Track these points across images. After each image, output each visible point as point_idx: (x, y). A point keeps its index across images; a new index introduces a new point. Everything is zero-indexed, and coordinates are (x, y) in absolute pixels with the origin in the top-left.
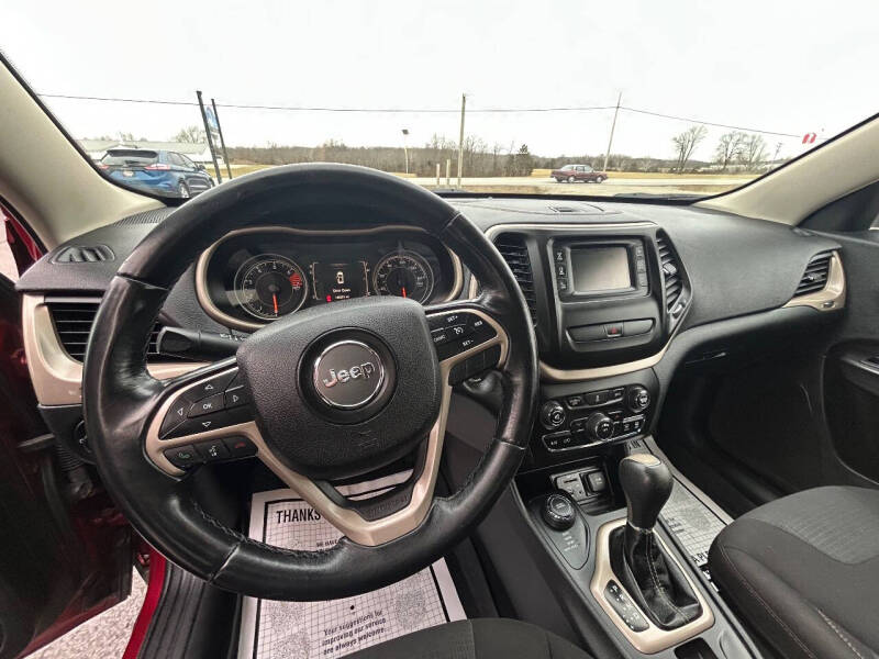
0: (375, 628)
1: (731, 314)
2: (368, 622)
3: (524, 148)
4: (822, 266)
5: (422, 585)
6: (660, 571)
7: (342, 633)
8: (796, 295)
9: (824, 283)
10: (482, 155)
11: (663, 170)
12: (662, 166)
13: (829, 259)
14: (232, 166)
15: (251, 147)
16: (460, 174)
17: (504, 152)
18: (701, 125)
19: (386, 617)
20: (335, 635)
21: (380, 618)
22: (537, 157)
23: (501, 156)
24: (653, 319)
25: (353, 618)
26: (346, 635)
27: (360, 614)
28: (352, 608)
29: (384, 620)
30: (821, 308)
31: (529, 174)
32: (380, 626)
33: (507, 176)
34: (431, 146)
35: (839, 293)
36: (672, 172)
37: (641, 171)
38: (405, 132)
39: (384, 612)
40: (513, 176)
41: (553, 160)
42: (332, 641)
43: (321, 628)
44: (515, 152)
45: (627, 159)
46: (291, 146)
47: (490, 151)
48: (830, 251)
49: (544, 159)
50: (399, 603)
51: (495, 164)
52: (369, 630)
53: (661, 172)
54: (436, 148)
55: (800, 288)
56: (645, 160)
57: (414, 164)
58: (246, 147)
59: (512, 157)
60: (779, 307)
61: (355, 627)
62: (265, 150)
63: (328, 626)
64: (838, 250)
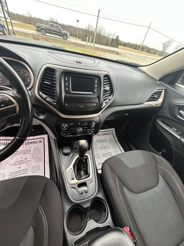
0: (24, 173)
1: (127, 104)
2: (23, 171)
3: (118, 37)
4: (159, 93)
5: (40, 163)
6: (84, 167)
7: (15, 173)
8: (147, 101)
9: (158, 98)
10: (104, 37)
11: (157, 54)
12: (157, 52)
13: (161, 92)
14: (12, 21)
15: (22, 15)
16: (94, 42)
17: (111, 37)
18: (172, 40)
19: (28, 170)
20: (13, 174)
21: (27, 170)
22: (121, 41)
23: (110, 38)
24: (97, 103)
25: (19, 170)
26: (16, 174)
27: (21, 169)
28: (20, 168)
29: (28, 171)
30: (154, 105)
31: (117, 47)
32: (26, 172)
33: (110, 46)
34: (88, 29)
35: (160, 102)
36: (159, 55)
37: (151, 53)
38: (78, 21)
39: (28, 169)
40: (112, 47)
41: (126, 43)
42: (12, 175)
43: (10, 172)
44: (115, 38)
45: (148, 48)
46: (37, 18)
47: (107, 36)
48: (162, 89)
49: (123, 42)
50: (33, 167)
51: (107, 41)
52: (23, 173)
53: (156, 54)
54: (89, 30)
55: (149, 99)
56: (153, 49)
57: (81, 35)
58: (20, 14)
59: (113, 39)
60: (142, 104)
61: (19, 172)
62: (27, 17)
63: (12, 172)
64: (165, 89)
